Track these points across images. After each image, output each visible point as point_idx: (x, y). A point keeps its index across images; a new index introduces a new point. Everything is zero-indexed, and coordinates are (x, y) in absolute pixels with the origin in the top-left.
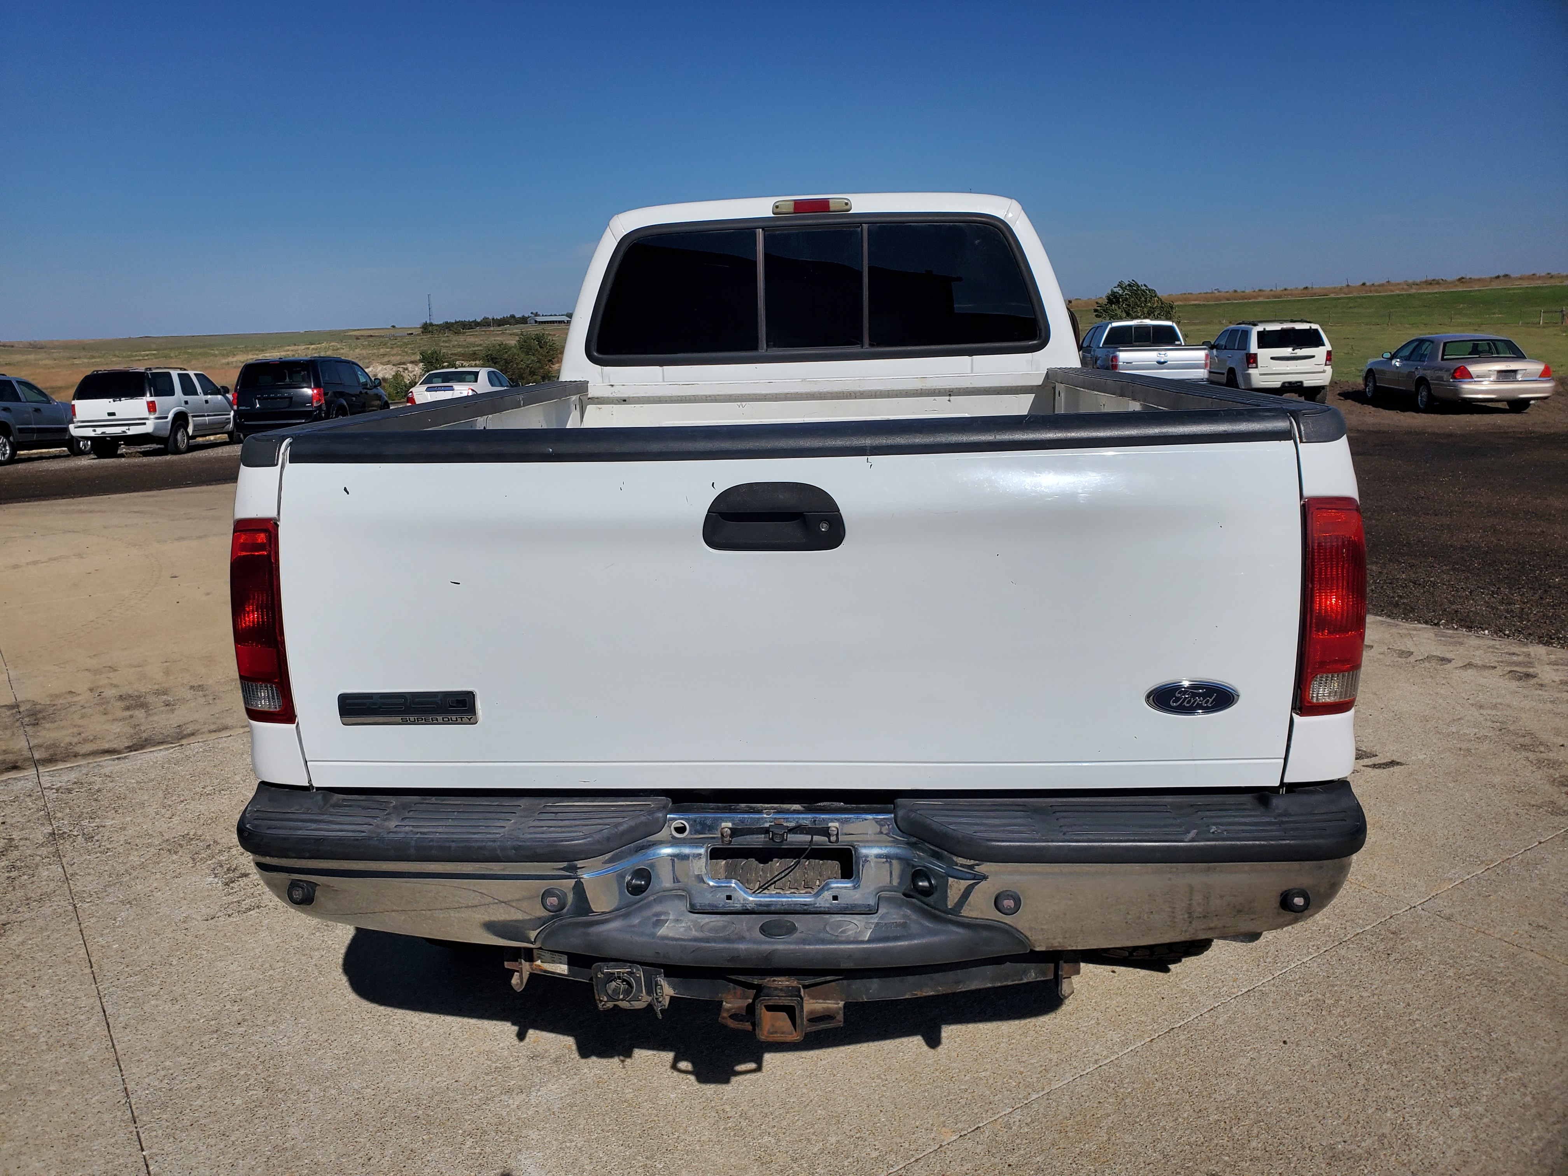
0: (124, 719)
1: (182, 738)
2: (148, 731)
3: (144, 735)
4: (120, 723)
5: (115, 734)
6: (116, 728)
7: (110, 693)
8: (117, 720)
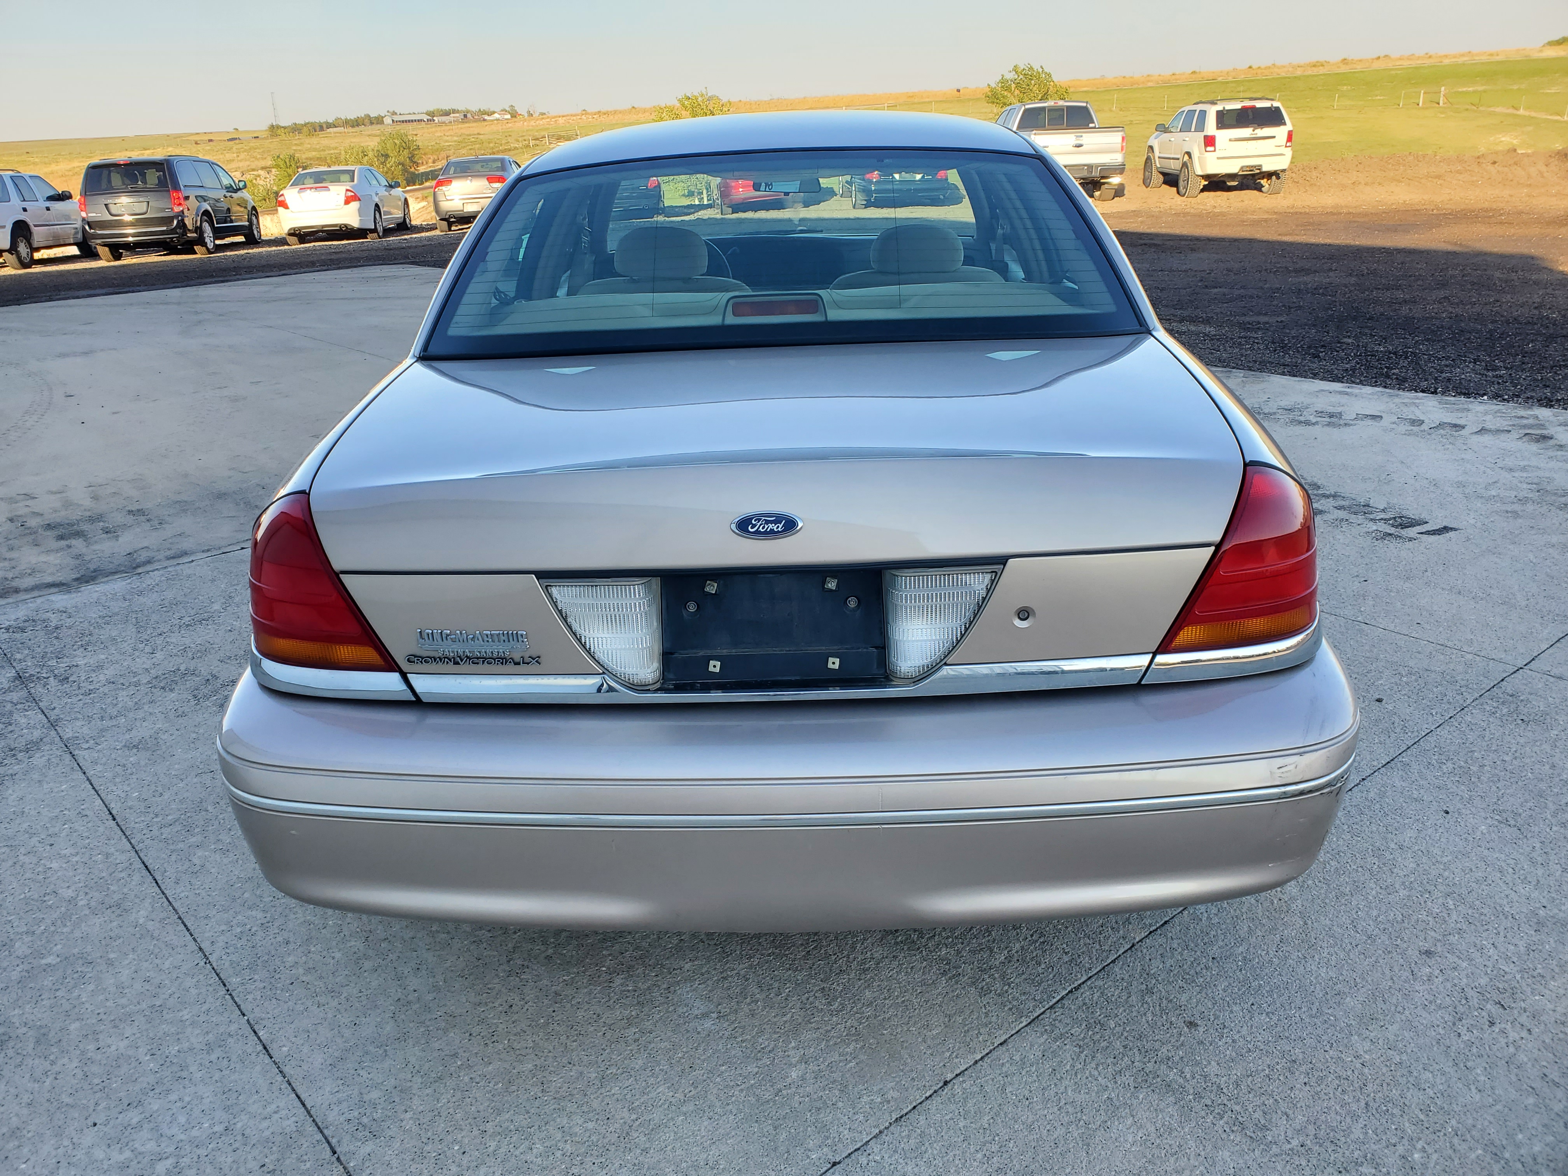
0: (62, 549)
1: (138, 566)
2: (95, 560)
3: (92, 567)
4: (59, 555)
5: (56, 565)
6: (54, 559)
7: (33, 522)
8: (53, 551)
